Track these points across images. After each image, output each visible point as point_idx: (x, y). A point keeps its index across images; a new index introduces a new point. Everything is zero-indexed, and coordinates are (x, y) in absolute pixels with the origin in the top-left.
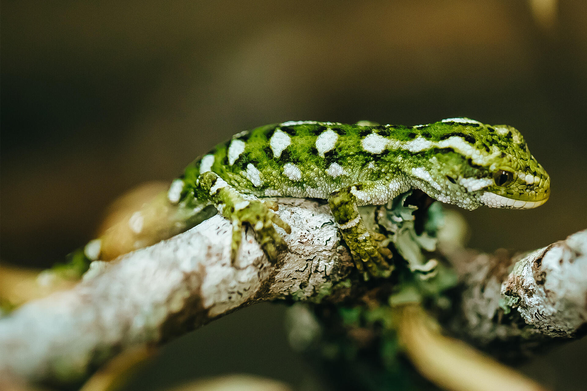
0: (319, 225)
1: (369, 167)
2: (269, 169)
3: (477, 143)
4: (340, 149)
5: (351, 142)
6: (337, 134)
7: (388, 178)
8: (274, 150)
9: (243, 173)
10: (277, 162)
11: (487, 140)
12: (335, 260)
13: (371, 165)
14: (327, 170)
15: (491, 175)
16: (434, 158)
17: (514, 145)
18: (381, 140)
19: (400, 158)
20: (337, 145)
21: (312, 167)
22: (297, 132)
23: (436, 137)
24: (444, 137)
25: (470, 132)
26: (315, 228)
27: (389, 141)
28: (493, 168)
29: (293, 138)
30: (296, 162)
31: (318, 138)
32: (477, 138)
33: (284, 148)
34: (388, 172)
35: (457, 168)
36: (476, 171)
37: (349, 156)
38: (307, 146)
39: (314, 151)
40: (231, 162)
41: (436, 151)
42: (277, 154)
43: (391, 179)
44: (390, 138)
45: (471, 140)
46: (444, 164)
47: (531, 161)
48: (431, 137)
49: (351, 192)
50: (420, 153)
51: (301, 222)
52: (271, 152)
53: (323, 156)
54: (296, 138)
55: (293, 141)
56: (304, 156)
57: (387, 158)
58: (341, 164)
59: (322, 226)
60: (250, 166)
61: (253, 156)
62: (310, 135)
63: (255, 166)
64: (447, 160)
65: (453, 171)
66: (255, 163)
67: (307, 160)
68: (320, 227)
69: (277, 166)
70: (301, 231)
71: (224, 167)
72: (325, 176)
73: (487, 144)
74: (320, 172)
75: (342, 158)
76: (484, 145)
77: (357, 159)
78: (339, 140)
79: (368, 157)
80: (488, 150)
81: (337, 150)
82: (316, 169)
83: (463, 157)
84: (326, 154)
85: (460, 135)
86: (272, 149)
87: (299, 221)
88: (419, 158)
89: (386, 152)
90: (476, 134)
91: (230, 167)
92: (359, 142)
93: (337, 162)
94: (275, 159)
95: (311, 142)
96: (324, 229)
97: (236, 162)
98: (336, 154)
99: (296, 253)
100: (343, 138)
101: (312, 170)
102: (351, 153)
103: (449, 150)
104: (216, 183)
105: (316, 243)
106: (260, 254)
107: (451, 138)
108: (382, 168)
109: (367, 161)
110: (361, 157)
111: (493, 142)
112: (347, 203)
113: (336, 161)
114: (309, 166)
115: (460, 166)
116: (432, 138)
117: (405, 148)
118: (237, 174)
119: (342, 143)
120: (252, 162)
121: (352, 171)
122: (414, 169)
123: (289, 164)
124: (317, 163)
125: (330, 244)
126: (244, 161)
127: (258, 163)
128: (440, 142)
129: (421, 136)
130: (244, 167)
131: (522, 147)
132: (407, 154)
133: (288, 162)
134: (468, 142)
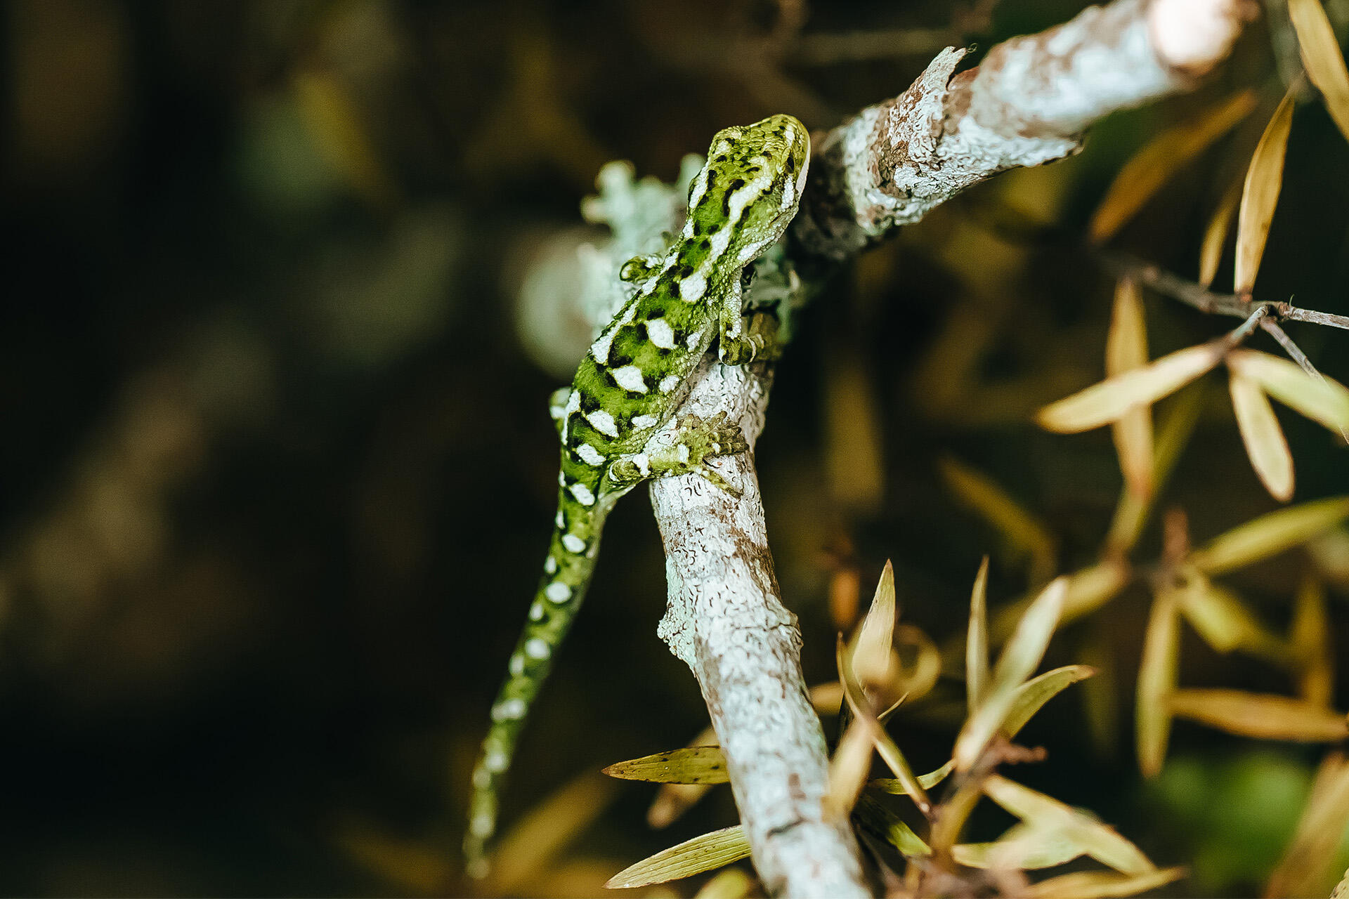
0: (720, 379)
1: (710, 305)
2: (653, 405)
3: (744, 178)
4: (679, 325)
5: (678, 311)
6: (658, 319)
7: (730, 290)
8: (636, 390)
9: (635, 430)
10: (652, 393)
11: (742, 166)
12: (755, 379)
13: (710, 302)
14: (689, 350)
15: (786, 175)
16: (745, 230)
17: (743, 140)
18: (695, 279)
19: (721, 268)
20: (672, 326)
21: (678, 363)
22: (630, 355)
23: (721, 220)
24: (726, 211)
25: (727, 182)
26: (722, 386)
27: (700, 272)
28: (780, 170)
29: (635, 363)
30: (663, 375)
31: (652, 340)
32: (737, 176)
33: (641, 379)
34: (726, 287)
35: (770, 210)
36: (776, 189)
37: (690, 320)
38: (654, 355)
39: (665, 352)
40: (616, 435)
41: (739, 226)
42: (643, 389)
43: (731, 288)
44: (697, 270)
45: (738, 184)
46: (759, 222)
47: (762, 127)
48: (718, 226)
49: (732, 338)
50: (729, 244)
51: (712, 397)
52: (636, 393)
53: (676, 347)
54: (636, 359)
55: (638, 365)
56: (663, 365)
57: (716, 281)
58: (692, 332)
59: (723, 376)
60: (635, 420)
61: (627, 413)
62: (642, 345)
63: (639, 415)
64: (757, 218)
65: (771, 214)
66: (636, 414)
67: (668, 364)
68: (723, 380)
69: (655, 396)
70: (722, 403)
71: (613, 444)
72: (692, 354)
73: (747, 167)
74: (687, 357)
75: (688, 328)
76: (748, 171)
77: (697, 313)
78: (668, 321)
79: (701, 303)
80: (757, 169)
81: (678, 329)
82: (682, 360)
83: (760, 199)
84: (676, 342)
85: (728, 194)
86: (633, 390)
87: (710, 398)
88: (733, 247)
89: (709, 280)
90: (729, 176)
91: (619, 439)
92: (683, 303)
93: (689, 335)
94: (647, 394)
95: (652, 350)
96: (726, 376)
97: (620, 431)
98: (681, 332)
99: (740, 419)
100: (668, 316)
101: (681, 363)
102: (689, 316)
103: (746, 212)
104: (638, 466)
105: (736, 392)
106: (733, 458)
107: (730, 205)
108: (719, 293)
109: (705, 304)
110: (698, 308)
111: (744, 161)
112: (741, 348)
113: (687, 335)
114: (676, 365)
115: (769, 205)
116: (720, 226)
117: (714, 259)
118: (631, 437)
119: (674, 320)
120: (632, 416)
121: (702, 323)
122: (739, 258)
123: (661, 383)
124: (678, 356)
125: (742, 377)
126: (624, 423)
127: (638, 411)
128: (730, 218)
129: (711, 236)
130: (631, 426)
131: (745, 133)
132: (721, 260)
133: (658, 384)
134: (741, 188)
